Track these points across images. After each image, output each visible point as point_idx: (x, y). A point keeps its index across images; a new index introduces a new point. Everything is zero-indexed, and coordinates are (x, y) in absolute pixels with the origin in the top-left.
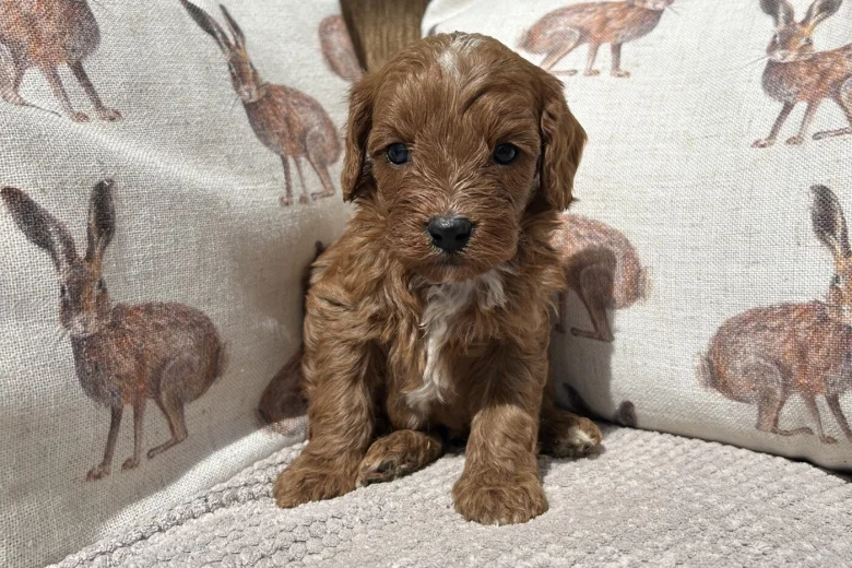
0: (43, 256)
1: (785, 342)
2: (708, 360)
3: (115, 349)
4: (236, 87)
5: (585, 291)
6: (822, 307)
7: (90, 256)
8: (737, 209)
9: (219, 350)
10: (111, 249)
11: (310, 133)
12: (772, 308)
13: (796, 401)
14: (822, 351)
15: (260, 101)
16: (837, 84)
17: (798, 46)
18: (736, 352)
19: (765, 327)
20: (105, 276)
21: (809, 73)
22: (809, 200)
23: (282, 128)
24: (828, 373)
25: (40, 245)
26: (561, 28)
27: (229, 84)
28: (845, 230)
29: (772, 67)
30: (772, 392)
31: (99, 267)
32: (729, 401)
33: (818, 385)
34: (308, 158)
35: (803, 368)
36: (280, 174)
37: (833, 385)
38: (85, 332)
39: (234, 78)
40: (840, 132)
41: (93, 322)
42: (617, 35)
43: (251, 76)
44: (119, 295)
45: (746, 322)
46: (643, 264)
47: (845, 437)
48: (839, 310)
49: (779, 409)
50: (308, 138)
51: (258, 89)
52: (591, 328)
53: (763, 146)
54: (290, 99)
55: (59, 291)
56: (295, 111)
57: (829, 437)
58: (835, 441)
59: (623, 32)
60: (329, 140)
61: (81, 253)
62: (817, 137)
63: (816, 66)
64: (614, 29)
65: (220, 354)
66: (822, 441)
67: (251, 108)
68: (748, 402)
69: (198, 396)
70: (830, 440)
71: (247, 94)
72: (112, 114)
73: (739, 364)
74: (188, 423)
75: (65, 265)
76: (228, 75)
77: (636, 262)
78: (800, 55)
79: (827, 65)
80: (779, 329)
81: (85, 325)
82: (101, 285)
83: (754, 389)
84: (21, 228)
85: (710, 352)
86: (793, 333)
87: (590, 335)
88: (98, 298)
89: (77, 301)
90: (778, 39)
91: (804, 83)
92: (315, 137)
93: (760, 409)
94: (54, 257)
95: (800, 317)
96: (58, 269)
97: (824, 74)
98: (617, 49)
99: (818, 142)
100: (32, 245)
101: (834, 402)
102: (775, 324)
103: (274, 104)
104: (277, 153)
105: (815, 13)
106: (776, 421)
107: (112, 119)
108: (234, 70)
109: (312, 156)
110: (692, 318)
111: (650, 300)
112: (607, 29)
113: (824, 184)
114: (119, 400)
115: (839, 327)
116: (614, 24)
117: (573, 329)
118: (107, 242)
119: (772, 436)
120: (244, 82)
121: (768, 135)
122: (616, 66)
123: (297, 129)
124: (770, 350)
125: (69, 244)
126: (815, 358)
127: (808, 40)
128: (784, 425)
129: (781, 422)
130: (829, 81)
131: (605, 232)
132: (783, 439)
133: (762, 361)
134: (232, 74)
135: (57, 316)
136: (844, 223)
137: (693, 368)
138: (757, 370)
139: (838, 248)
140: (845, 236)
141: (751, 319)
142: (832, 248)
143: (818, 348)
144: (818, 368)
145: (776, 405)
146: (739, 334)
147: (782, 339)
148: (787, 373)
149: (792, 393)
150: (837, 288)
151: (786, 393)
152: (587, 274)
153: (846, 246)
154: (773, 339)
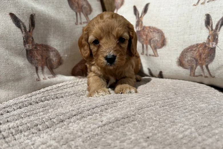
0: (19, 30)
2: (179, 59)
3: (36, 53)
5: (152, 45)
6: (205, 43)
7: (30, 31)
8: (188, 22)
10: (34, 30)
12: (194, 45)
13: (199, 67)
14: (205, 55)
18: (186, 57)
19: (192, 50)
20: (33, 36)
22: (204, 18)
23: (76, 5)
24: (206, 60)
25: (18, 27)
28: (212, 24)
30: (193, 66)
31: (32, 34)
33: (203, 63)
34: (83, 13)
35: (200, 59)
36: (75, 17)
37: (207, 62)
38: (29, 48)
41: (31, 46)
44: (36, 41)
46: (166, 37)
48: (209, 44)
49: (195, 70)
50: (83, 8)
52: (153, 54)
53: (195, 6)
55: (23, 38)
56: (80, 1)
57: (206, 76)
60: (88, 9)
61: (28, 30)
70: (206, 77)
73: (186, 60)
75: (24, 32)
77: (164, 37)
81: (29, 47)
82: (32, 38)
83: (189, 66)
84: (14, 23)
86: (199, 51)
88: (32, 41)
89: (27, 41)
92: (85, 8)
93: (190, 70)
94: (21, 30)
95: (200, 47)
96: (22, 33)
99: (208, 3)
100: (16, 27)
101: (207, 67)
102: (194, 49)
104: (75, 11)
106: (194, 73)
109: (84, 13)
110: (176, 49)
111: (167, 46)
113: (208, 13)
114: (37, 65)
115: (209, 48)
117: (149, 55)
118: (33, 29)
119: (194, 77)
121: (197, 3)
123: (80, 6)
125: (25, 27)
126: (203, 56)
128: (196, 74)
131: (157, 30)
132: (196, 78)
133: (191, 58)
135: (23, 44)
136: (212, 23)
137: (176, 61)
138: (190, 61)
139: (210, 29)
140: (212, 26)
141: (189, 48)
142: (209, 29)
143: (204, 53)
144: (204, 59)
145: (194, 69)
146: (186, 52)
147: (196, 53)
148: (197, 61)
149: (197, 66)
150: (209, 39)
151: (196, 66)
152: (153, 41)
153: (212, 28)
154: (194, 53)
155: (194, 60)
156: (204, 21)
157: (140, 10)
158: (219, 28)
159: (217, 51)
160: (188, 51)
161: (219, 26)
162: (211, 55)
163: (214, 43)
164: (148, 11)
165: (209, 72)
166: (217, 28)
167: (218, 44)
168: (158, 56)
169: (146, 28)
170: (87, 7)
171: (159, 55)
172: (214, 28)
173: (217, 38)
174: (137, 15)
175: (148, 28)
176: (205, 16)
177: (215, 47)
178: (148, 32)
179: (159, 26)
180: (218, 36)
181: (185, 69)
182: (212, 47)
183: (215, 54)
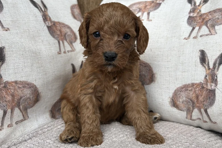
1: (193, 94)
2: (172, 99)
4: (45, 22)
6: (202, 84)
10: (3, 66)
12: (189, 84)
13: (196, 111)
14: (203, 97)
15: (52, 26)
16: (207, 22)
17: (197, 12)
18: (180, 97)
19: (187, 90)
21: (200, 19)
22: (198, 54)
24: (205, 103)
26: (134, 8)
27: (42, 21)
28: (208, 62)
29: (190, 17)
30: (190, 108)
32: (178, 111)
33: (201, 106)
35: (197, 101)
37: (205, 106)
39: (44, 19)
40: (207, 35)
42: (149, 10)
43: (49, 19)
44: (6, 78)
45: (182, 88)
47: (209, 121)
48: (207, 85)
49: (192, 113)
51: (51, 22)
53: (187, 39)
54: (61, 25)
56: (62, 28)
57: (205, 121)
58: (207, 122)
59: (150, 9)
60: (73, 36)
62: (201, 36)
63: (202, 17)
64: (148, 8)
65: (39, 95)
66: (203, 122)
67: (49, 28)
68: (183, 111)
69: (32, 107)
70: (206, 122)
71: (48, 24)
72: (6, 29)
73: (181, 100)
74: (29, 114)
76: (42, 19)
78: (198, 14)
79: (204, 17)
80: (191, 90)
83: (185, 107)
85: (173, 97)
86: (195, 92)
90: (192, 10)
91: (198, 22)
93: (187, 113)
95: (197, 87)
97: (204, 19)
98: (149, 14)
101: (206, 111)
102: (190, 89)
103: (56, 27)
104: (57, 40)
105: (202, 3)
106: (191, 116)
107: (6, 30)
108: (44, 17)
110: (168, 87)
111: (156, 82)
112: (146, 8)
113: (203, 49)
115: (207, 89)
116: (148, 7)
119: (190, 121)
121: (188, 36)
122: (148, 18)
123: (63, 33)
124: (189, 96)
126: (201, 99)
127: (200, 10)
128: (194, 117)
129: (192, 117)
130: (205, 21)
133: (187, 99)
134: (43, 18)
136: (208, 60)
137: (168, 101)
138: (186, 101)
139: (207, 67)
140: (208, 64)
141: (184, 87)
142: (205, 67)
143: (201, 95)
144: (202, 101)
146: (180, 92)
147: (192, 93)
148: (193, 103)
149: (195, 108)
150: (206, 79)
151: (193, 109)
153: (209, 67)
154: (190, 93)
155: (191, 102)
156: (199, 58)
158: (217, 67)
159: (217, 94)
160: (182, 90)
161: (217, 65)
162: (210, 98)
163: (213, 85)
165: (209, 117)
166: (215, 67)
167: (218, 85)
170: (71, 34)
172: (211, 66)
173: (216, 79)
177: (215, 89)
180: (217, 76)
181: (180, 111)
182: (211, 89)
183: (215, 98)
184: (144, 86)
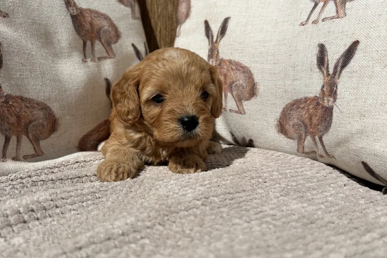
1: (306, 114)
2: (279, 121)
3: (6, 111)
4: (67, 8)
5: (234, 93)
6: (318, 99)
8: (291, 55)
9: (56, 120)
11: (103, 29)
12: (301, 99)
13: (309, 138)
14: (317, 118)
15: (78, 15)
19: (299, 108)
22: (315, 51)
24: (319, 127)
28: (328, 64)
30: (302, 135)
32: (287, 139)
33: (315, 132)
34: (100, 41)
35: (311, 125)
37: (321, 131)
40: (332, 18)
43: (73, 4)
45: (293, 105)
46: (256, 80)
48: (324, 100)
50: (101, 32)
51: (76, 9)
52: (237, 110)
53: (303, 25)
54: (93, 15)
56: (95, 19)
60: (113, 33)
62: (323, 20)
65: (56, 122)
66: (319, 157)
68: (294, 139)
70: (322, 157)
71: (72, 11)
72: (4, 14)
73: (291, 123)
77: (253, 80)
80: (304, 108)
83: (296, 134)
85: (280, 119)
86: (308, 110)
87: (236, 112)
93: (298, 142)
95: (310, 103)
101: (321, 139)
102: (302, 106)
106: (303, 148)
107: (4, 17)
108: (66, 0)
109: (102, 40)
111: (258, 97)
114: (9, 134)
115: (323, 107)
117: (230, 110)
120: (71, 6)
124: (301, 117)
126: (315, 121)
128: (307, 149)
133: (299, 121)
134: (65, 2)
136: (328, 61)
137: (274, 125)
138: (297, 125)
139: (325, 73)
140: (328, 67)
141: (295, 104)
142: (323, 72)
143: (316, 115)
144: (316, 125)
145: (303, 141)
147: (305, 112)
148: (306, 126)
149: (308, 135)
150: (323, 90)
151: (306, 135)
152: (235, 86)
153: (328, 71)
155: (303, 125)
156: (316, 57)
157: (215, 28)
159: (335, 115)
160: (293, 108)
161: (339, 68)
162: (325, 119)
163: (331, 99)
164: (228, 32)
165: (325, 149)
166: (336, 72)
168: (245, 113)
169: (224, 62)
170: (110, 29)
171: (246, 111)
172: (331, 71)
173: (336, 91)
174: (210, 38)
175: (227, 63)
176: (318, 48)
177: (333, 105)
178: (228, 70)
179: (245, 61)
180: (337, 87)
182: (327, 106)
183: (332, 119)
184: (242, 102)
